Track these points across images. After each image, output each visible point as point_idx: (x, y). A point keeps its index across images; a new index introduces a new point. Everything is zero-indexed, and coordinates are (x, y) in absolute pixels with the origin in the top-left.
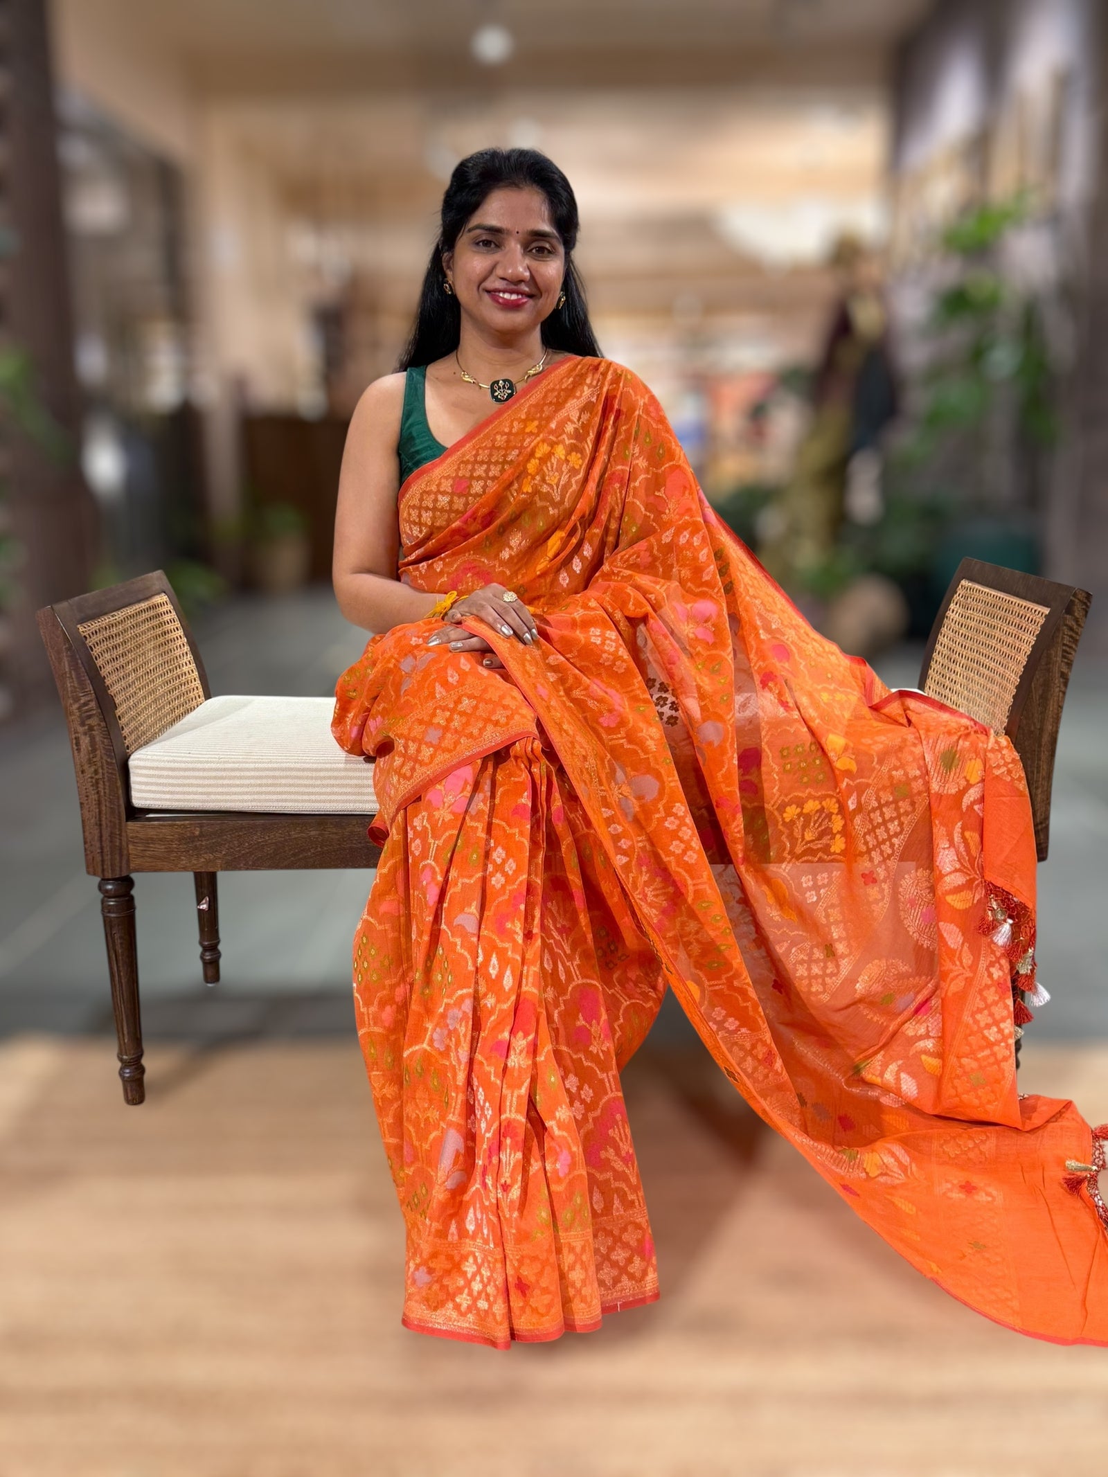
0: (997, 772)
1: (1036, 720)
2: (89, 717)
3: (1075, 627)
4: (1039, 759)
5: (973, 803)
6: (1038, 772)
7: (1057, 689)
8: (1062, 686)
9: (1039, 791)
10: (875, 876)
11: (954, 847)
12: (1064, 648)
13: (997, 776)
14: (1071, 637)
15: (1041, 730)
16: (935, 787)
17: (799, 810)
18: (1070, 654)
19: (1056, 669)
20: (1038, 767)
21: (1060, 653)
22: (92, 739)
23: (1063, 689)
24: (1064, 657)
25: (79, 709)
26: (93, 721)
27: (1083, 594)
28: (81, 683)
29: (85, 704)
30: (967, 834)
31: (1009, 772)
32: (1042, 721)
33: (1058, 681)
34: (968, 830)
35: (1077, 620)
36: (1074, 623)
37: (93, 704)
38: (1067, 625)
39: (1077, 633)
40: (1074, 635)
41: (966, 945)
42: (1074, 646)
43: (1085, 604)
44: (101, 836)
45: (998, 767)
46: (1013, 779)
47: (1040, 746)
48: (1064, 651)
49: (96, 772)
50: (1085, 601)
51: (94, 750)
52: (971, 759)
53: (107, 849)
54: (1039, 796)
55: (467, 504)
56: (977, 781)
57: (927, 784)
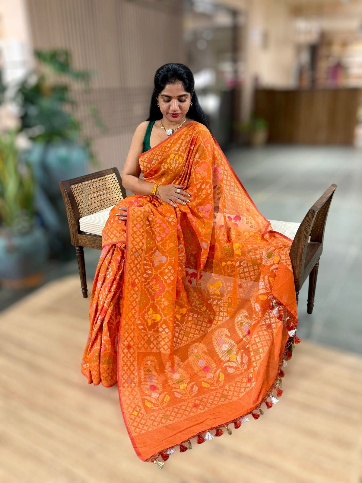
0: (282, 261)
1: (296, 248)
2: (70, 208)
3: (309, 221)
4: (297, 260)
5: (274, 269)
6: (296, 264)
7: (303, 240)
8: (304, 239)
9: (297, 269)
10: (242, 286)
11: (264, 281)
12: (305, 227)
13: (282, 263)
14: (308, 224)
15: (298, 251)
16: (264, 263)
17: (226, 264)
18: (307, 229)
19: (302, 233)
20: (296, 262)
21: (304, 229)
22: (71, 213)
23: (305, 240)
24: (305, 230)
25: (68, 206)
26: (71, 210)
27: (312, 211)
28: (68, 200)
29: (69, 205)
30: (270, 278)
31: (286, 262)
32: (298, 249)
33: (303, 237)
34: (270, 277)
35: (310, 219)
36: (308, 220)
37: (70, 206)
38: (306, 220)
39: (310, 223)
40: (309, 223)
41: (261, 311)
42: (309, 227)
43: (313, 214)
44: (74, 236)
45: (283, 260)
46: (287, 265)
47: (297, 256)
48: (305, 228)
49: (72, 221)
50: (313, 213)
51: (71, 216)
52: (277, 256)
53: (75, 240)
54: (297, 271)
55: (151, 166)
56: (277, 263)
57: (262, 261)
